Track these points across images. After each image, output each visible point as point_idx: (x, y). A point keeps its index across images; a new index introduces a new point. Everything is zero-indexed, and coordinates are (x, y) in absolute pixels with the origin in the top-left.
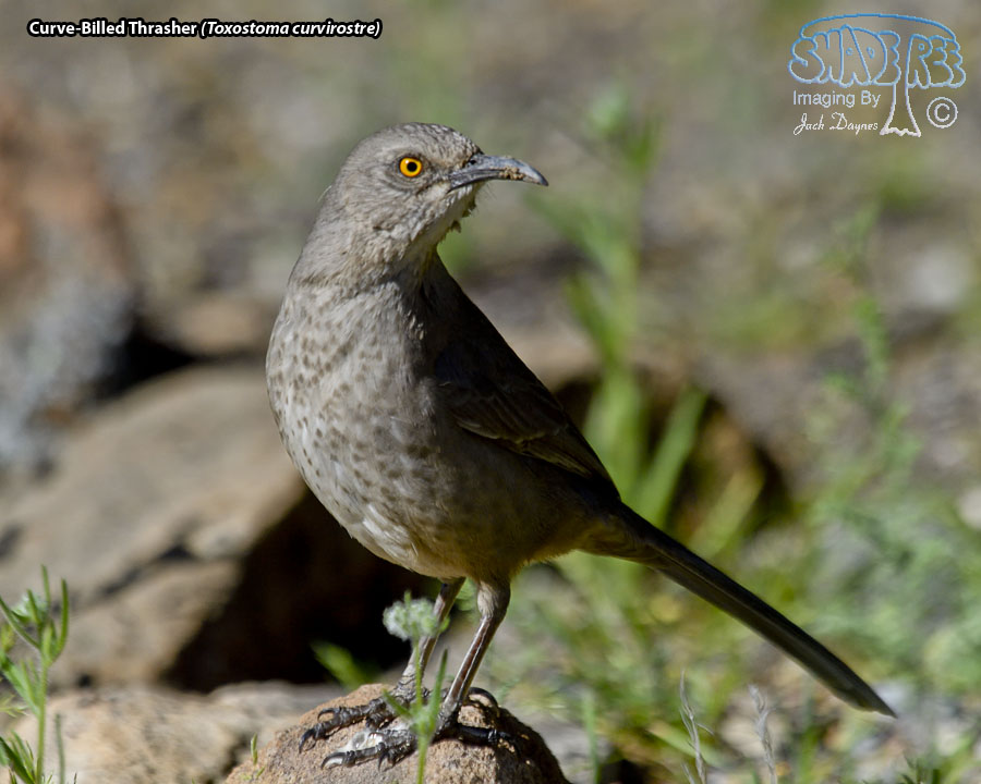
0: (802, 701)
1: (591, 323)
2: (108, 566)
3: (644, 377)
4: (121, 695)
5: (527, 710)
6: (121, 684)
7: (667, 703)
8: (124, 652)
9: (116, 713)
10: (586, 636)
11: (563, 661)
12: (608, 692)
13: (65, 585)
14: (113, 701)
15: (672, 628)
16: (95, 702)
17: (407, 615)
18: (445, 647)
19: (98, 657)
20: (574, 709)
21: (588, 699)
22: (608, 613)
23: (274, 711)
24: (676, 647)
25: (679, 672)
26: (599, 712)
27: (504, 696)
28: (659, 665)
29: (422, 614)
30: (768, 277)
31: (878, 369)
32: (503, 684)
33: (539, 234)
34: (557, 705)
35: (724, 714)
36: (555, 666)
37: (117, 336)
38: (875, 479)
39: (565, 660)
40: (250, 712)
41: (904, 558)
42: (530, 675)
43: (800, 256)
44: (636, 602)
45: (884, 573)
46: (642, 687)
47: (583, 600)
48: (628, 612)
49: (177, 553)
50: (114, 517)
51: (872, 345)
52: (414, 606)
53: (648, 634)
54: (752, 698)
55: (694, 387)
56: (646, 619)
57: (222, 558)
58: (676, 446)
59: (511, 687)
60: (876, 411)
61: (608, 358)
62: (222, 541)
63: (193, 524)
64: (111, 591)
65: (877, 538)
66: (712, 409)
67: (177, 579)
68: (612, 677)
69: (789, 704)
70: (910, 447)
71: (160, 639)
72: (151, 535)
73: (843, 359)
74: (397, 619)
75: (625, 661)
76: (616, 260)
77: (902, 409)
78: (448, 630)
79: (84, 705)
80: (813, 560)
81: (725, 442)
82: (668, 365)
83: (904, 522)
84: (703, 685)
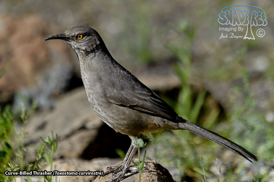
0: (228, 162)
1: (179, 74)
2: (67, 131)
3: (192, 87)
4: (70, 161)
5: (165, 164)
6: (70, 158)
7: (197, 163)
8: (71, 150)
9: (69, 165)
10: (178, 147)
11: (173, 153)
12: (184, 160)
13: (57, 135)
14: (68, 162)
15: (198, 145)
16: (64, 162)
17: (137, 142)
18: (146, 149)
19: (65, 152)
20: (176, 164)
21: (179, 162)
22: (184, 142)
23: (105, 164)
24: (200, 150)
25: (200, 156)
26: (181, 165)
27: (159, 161)
28: (195, 154)
29: (140, 142)
30: (221, 64)
31: (247, 85)
32: (159, 158)
33: (167, 54)
34: (172, 163)
35: (210, 165)
36: (171, 154)
37: (69, 77)
38: (246, 111)
39: (173, 152)
40: (100, 165)
41: (253, 129)
42: (166, 156)
43: (229, 59)
44: (190, 139)
45: (248, 132)
46: (192, 159)
47: (178, 139)
48: (188, 141)
49: (83, 128)
50: (68, 119)
51: (245, 80)
52: (138, 140)
53: (193, 147)
54: (217, 161)
55: (204, 90)
56: (193, 143)
57: (94, 129)
58: (199, 103)
59: (161, 159)
60: (246, 95)
61: (184, 83)
62: (94, 125)
63: (86, 121)
64: (68, 136)
65: (246, 124)
66: (208, 94)
67: (83, 134)
68: (184, 157)
69: (226, 163)
70: (254, 103)
71: (79, 148)
72: (77, 123)
73: (238, 83)
74: (134, 143)
75: (187, 153)
76: (185, 60)
77: (252, 94)
78: (146, 145)
79: (61, 163)
80: (231, 130)
81: (211, 102)
82: (197, 84)
83: (252, 120)
84: (206, 158)
